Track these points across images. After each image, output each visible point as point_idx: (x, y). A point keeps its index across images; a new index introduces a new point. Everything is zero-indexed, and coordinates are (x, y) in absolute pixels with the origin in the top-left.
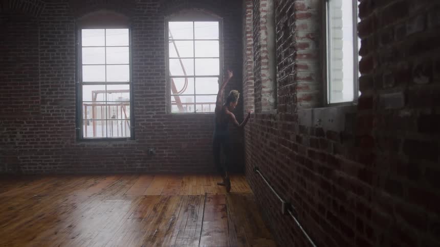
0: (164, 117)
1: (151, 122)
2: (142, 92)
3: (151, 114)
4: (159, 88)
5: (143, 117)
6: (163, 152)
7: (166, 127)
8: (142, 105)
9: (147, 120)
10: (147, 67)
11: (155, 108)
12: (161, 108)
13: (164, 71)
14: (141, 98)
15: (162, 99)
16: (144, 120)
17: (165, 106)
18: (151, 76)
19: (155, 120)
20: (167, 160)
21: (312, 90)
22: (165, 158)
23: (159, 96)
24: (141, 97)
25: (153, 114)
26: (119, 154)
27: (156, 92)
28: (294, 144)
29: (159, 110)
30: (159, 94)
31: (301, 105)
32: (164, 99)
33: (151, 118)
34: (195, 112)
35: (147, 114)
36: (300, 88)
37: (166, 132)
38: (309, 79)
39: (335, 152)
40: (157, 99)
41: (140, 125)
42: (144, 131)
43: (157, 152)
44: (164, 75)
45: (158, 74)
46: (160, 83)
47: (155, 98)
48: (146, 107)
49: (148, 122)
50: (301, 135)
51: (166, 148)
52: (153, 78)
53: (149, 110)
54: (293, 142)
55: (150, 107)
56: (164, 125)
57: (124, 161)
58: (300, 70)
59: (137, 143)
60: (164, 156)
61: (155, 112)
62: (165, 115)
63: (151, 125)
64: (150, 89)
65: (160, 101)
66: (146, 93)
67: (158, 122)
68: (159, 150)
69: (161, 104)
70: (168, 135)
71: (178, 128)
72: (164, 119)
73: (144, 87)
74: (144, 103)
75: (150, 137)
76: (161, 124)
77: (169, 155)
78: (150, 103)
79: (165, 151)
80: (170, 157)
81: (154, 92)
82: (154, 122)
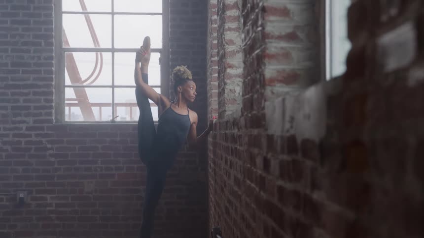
0: (50, 128)
1: (23, 140)
2: (6, 79)
3: (24, 122)
4: (39, 72)
5: (5, 129)
6: (45, 199)
7: (52, 149)
8: (4, 104)
9: (15, 135)
10: (17, 29)
12: (43, 112)
13: (51, 37)
14: (2, 90)
15: (46, 93)
16: (7, 136)
17: (51, 107)
18: (25, 48)
19: (30, 136)
21: (297, 62)
23: (39, 87)
25: (28, 123)
28: (261, 176)
29: (41, 114)
30: (40, 83)
31: (273, 93)
32: (51, 93)
33: (21, 132)
34: (113, 121)
35: (14, 122)
36: (272, 57)
37: (53, 159)
38: (291, 37)
39: (314, 186)
40: (35, 94)
42: (6, 157)
43: (33, 199)
44: (51, 44)
45: (40, 44)
46: (42, 61)
47: (32, 90)
48: (13, 108)
49: (16, 139)
50: (269, 156)
51: (51, 192)
52: (28, 51)
54: (260, 172)
55: (20, 108)
56: (49, 146)
58: (272, 18)
60: (48, 208)
61: (31, 120)
62: (51, 125)
63: (23, 146)
64: (21, 72)
65: (43, 98)
66: (12, 80)
67: (38, 140)
68: (38, 195)
69: (43, 103)
70: (56, 166)
71: (77, 152)
72: (50, 132)
73: (10, 68)
74: (8, 101)
75: (20, 168)
76: (43, 144)
77: (58, 205)
78: (21, 101)
79: (49, 198)
80: (60, 209)
81: (29, 80)
82: (30, 139)
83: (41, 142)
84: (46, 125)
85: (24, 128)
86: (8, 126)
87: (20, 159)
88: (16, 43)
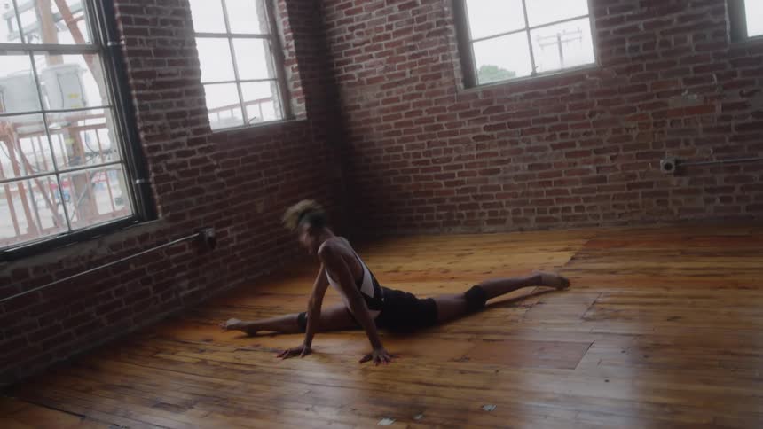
0: (210, 139)
1: (188, 159)
2: (153, 74)
3: (183, 134)
4: (185, 63)
5: (167, 148)
6: (226, 233)
7: (217, 166)
8: (158, 111)
9: (179, 154)
11: (188, 118)
14: (152, 91)
15: (194, 92)
16: (170, 156)
18: (166, 28)
19: (193, 152)
20: (237, 253)
22: (235, 248)
23: (190, 83)
24: (150, 88)
25: (188, 135)
26: (132, 267)
29: (197, 122)
33: (183, 149)
34: (246, 124)
35: (174, 136)
37: (222, 180)
41: (164, 169)
42: (176, 186)
43: (218, 236)
45: (180, 23)
46: (186, 48)
47: (183, 89)
48: (169, 116)
51: (229, 223)
52: (170, 33)
53: (176, 126)
55: (174, 115)
56: (215, 163)
57: (150, 288)
59: (169, 225)
60: (231, 245)
61: (188, 130)
62: (210, 134)
63: (190, 168)
64: (166, 63)
65: (195, 98)
66: (160, 75)
67: (202, 156)
68: (219, 231)
69: (197, 107)
70: (227, 188)
71: (241, 166)
72: (212, 144)
73: (154, 58)
74: (161, 107)
75: (193, 199)
76: (208, 161)
77: (239, 237)
78: (175, 104)
79: (229, 231)
80: (242, 242)
81: (177, 74)
82: (193, 157)
83: (204, 160)
84: (205, 135)
85: (185, 143)
86: (168, 143)
87: (190, 187)
88: (155, 21)
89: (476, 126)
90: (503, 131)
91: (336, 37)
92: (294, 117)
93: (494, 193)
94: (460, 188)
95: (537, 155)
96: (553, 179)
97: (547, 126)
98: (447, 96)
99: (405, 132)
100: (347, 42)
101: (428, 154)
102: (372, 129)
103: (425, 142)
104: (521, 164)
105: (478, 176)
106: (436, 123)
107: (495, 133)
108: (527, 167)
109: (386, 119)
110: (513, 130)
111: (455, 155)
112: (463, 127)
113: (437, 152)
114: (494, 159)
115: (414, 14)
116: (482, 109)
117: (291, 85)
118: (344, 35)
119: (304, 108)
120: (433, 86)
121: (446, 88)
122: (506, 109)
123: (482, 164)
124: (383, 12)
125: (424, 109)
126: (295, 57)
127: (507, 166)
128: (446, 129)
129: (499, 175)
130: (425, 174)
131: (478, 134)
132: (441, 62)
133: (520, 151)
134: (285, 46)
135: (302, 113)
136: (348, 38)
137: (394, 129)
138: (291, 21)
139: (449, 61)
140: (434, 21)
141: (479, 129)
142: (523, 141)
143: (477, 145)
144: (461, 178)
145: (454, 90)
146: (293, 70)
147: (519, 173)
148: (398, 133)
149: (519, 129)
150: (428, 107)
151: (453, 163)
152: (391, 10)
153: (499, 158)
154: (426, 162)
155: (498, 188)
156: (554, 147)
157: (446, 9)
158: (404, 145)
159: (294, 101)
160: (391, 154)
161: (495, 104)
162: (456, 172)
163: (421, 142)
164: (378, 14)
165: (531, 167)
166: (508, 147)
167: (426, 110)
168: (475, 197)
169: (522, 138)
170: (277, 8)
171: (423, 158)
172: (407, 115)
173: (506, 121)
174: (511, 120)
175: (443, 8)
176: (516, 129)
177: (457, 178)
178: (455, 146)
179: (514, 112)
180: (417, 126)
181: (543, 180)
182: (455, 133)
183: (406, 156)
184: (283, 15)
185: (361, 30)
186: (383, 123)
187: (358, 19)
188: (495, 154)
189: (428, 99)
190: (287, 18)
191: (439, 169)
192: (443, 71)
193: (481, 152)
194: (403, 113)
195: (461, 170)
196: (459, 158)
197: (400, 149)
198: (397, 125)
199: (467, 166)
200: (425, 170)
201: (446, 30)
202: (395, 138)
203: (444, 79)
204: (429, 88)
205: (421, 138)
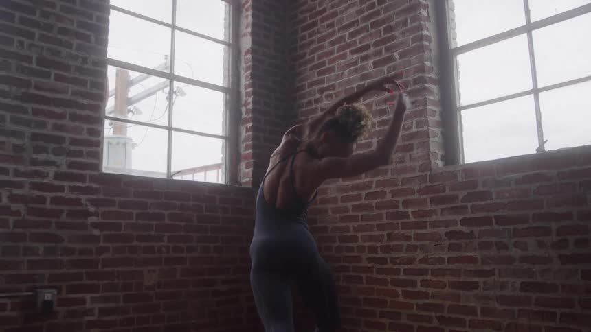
0: (92, 179)
1: (49, 195)
2: (27, 84)
4: (83, 83)
5: (17, 173)
6: (83, 301)
7: (96, 214)
8: (19, 128)
9: (35, 186)
11: (63, 146)
12: (85, 149)
14: (17, 103)
15: (88, 119)
16: (20, 185)
18: (64, 38)
19: (61, 189)
23: (82, 107)
24: (16, 98)
25: (58, 166)
27: (74, 93)
29: (80, 154)
30: (84, 101)
33: (45, 181)
35: (34, 162)
37: (96, 232)
41: (5, 200)
42: (16, 224)
43: (63, 302)
45: (87, 38)
46: (89, 66)
47: (69, 111)
48: (34, 137)
49: (37, 193)
51: (92, 289)
52: (70, 46)
53: (46, 150)
55: (48, 138)
56: (92, 209)
60: (87, 318)
61: (63, 161)
62: (95, 173)
63: (48, 206)
64: (52, 77)
65: (85, 126)
66: (37, 87)
67: (74, 196)
68: (71, 296)
69: (85, 136)
70: (102, 244)
71: (134, 221)
72: (94, 185)
73: (34, 66)
74: (27, 123)
75: (41, 247)
76: (82, 205)
77: (103, 312)
78: (49, 127)
79: (88, 301)
80: (106, 318)
81: (66, 92)
82: (60, 194)
83: (77, 202)
84: (87, 172)
85: (51, 175)
86: (21, 168)
87: (41, 230)
88: (50, 28)
89: (451, 218)
90: (488, 228)
91: (306, 100)
92: (240, 184)
93: (468, 318)
94: (421, 302)
95: (537, 268)
96: (559, 311)
97: (554, 226)
98: (417, 174)
99: (364, 218)
100: (315, 106)
101: (386, 249)
102: (327, 211)
103: (385, 233)
104: (510, 280)
105: (447, 290)
106: (401, 209)
107: (476, 230)
108: (518, 285)
109: (344, 200)
110: (501, 228)
111: (420, 255)
112: (434, 218)
113: (398, 249)
114: (472, 267)
115: (389, 72)
116: (462, 194)
117: (242, 146)
118: (313, 98)
119: (251, 174)
120: (402, 161)
121: (418, 164)
122: (494, 197)
123: (455, 272)
124: (356, 70)
125: (387, 189)
126: (250, 115)
127: (490, 280)
128: (412, 219)
129: (475, 292)
130: (380, 277)
131: (452, 229)
132: (414, 130)
133: (510, 260)
134: (243, 102)
135: (248, 180)
136: (317, 101)
137: (351, 213)
138: (253, 76)
139: (425, 128)
140: (411, 78)
141: (454, 223)
142: (515, 245)
143: (450, 245)
144: (424, 289)
145: (427, 166)
146: (247, 130)
147: (506, 293)
148: (355, 218)
149: (511, 227)
150: (393, 188)
151: (416, 266)
152: (363, 68)
153: (479, 266)
154: (383, 260)
155: (471, 311)
156: (564, 259)
157: (428, 64)
158: (359, 235)
159: (243, 165)
160: (345, 244)
161: (480, 188)
162: (419, 279)
163: (381, 233)
164: (350, 73)
165: (525, 287)
166: (493, 252)
167: (391, 192)
168: (440, 319)
169: (514, 240)
170: (243, 61)
171: (380, 255)
172: (368, 196)
173: (492, 214)
174: (501, 213)
175: (423, 62)
176: (507, 227)
177: (419, 288)
178: (421, 243)
179: (505, 201)
180: (377, 212)
181: (542, 309)
182: (422, 226)
183: (361, 249)
184: (246, 69)
185: (330, 92)
186: (340, 204)
187: (329, 80)
188: (473, 260)
189: (395, 176)
190: (249, 72)
191: (397, 272)
192: (415, 142)
193: (454, 254)
194: (363, 193)
195: (425, 278)
196: (424, 261)
197: (355, 239)
198: (356, 208)
199: (434, 273)
200: (380, 271)
201: (425, 89)
202: (351, 225)
203: (417, 152)
204: (397, 162)
205: (381, 227)
